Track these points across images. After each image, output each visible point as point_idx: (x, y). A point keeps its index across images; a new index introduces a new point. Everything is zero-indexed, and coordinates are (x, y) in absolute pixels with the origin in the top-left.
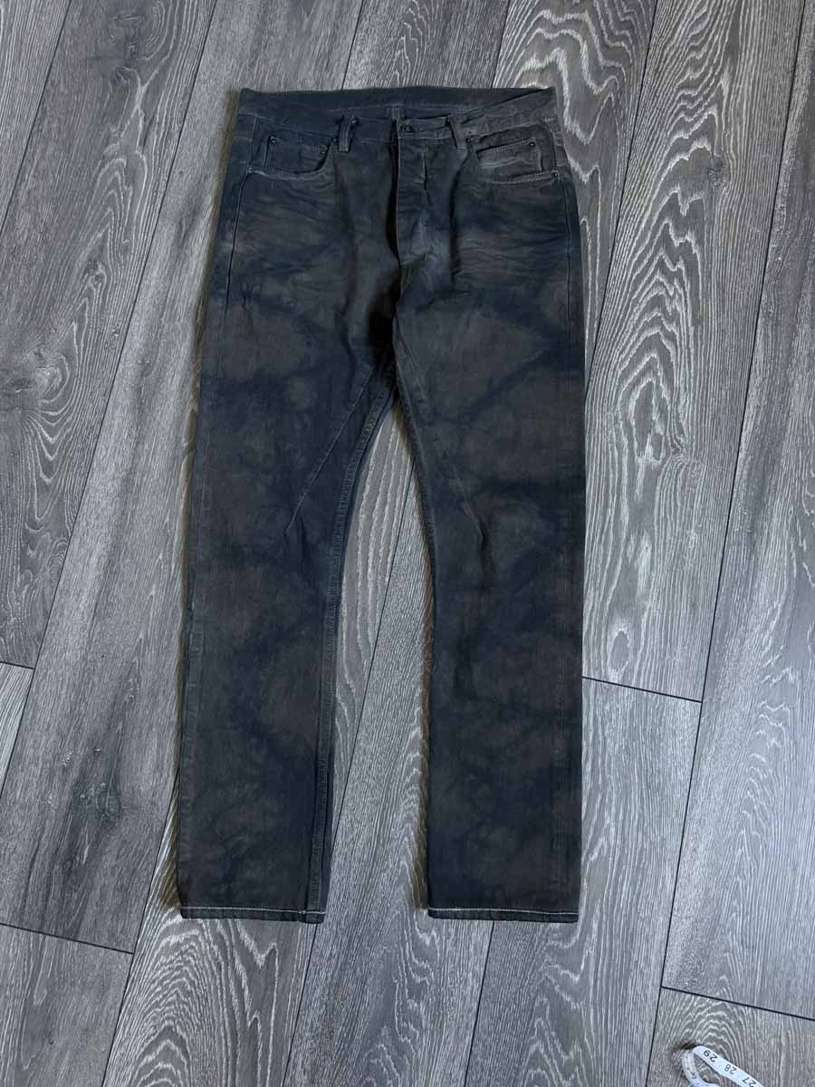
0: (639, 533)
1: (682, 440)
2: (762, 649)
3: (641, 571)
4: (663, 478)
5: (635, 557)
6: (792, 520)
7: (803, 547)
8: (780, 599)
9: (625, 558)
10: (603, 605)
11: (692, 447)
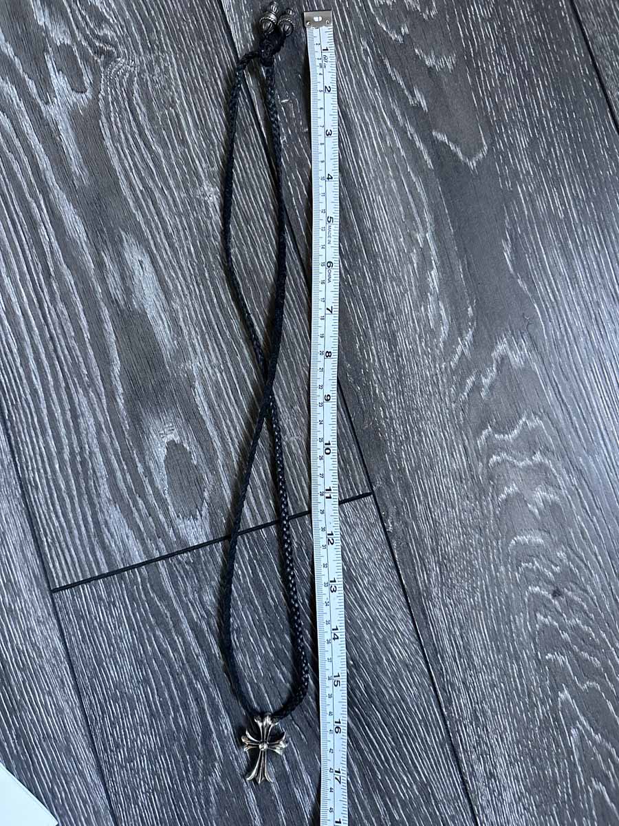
0: (114, 244)
1: (109, 33)
2: (434, 333)
3: (151, 313)
4: (108, 118)
5: (128, 292)
6: (375, 64)
7: (419, 106)
8: (423, 222)
9: (112, 301)
10: (113, 410)
11: (132, 35)
